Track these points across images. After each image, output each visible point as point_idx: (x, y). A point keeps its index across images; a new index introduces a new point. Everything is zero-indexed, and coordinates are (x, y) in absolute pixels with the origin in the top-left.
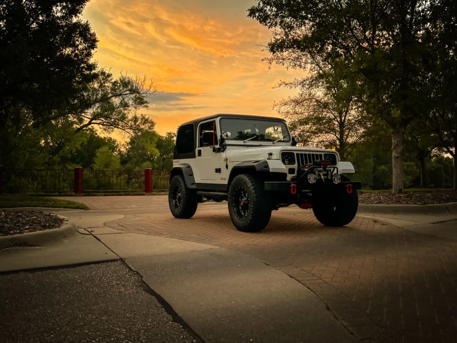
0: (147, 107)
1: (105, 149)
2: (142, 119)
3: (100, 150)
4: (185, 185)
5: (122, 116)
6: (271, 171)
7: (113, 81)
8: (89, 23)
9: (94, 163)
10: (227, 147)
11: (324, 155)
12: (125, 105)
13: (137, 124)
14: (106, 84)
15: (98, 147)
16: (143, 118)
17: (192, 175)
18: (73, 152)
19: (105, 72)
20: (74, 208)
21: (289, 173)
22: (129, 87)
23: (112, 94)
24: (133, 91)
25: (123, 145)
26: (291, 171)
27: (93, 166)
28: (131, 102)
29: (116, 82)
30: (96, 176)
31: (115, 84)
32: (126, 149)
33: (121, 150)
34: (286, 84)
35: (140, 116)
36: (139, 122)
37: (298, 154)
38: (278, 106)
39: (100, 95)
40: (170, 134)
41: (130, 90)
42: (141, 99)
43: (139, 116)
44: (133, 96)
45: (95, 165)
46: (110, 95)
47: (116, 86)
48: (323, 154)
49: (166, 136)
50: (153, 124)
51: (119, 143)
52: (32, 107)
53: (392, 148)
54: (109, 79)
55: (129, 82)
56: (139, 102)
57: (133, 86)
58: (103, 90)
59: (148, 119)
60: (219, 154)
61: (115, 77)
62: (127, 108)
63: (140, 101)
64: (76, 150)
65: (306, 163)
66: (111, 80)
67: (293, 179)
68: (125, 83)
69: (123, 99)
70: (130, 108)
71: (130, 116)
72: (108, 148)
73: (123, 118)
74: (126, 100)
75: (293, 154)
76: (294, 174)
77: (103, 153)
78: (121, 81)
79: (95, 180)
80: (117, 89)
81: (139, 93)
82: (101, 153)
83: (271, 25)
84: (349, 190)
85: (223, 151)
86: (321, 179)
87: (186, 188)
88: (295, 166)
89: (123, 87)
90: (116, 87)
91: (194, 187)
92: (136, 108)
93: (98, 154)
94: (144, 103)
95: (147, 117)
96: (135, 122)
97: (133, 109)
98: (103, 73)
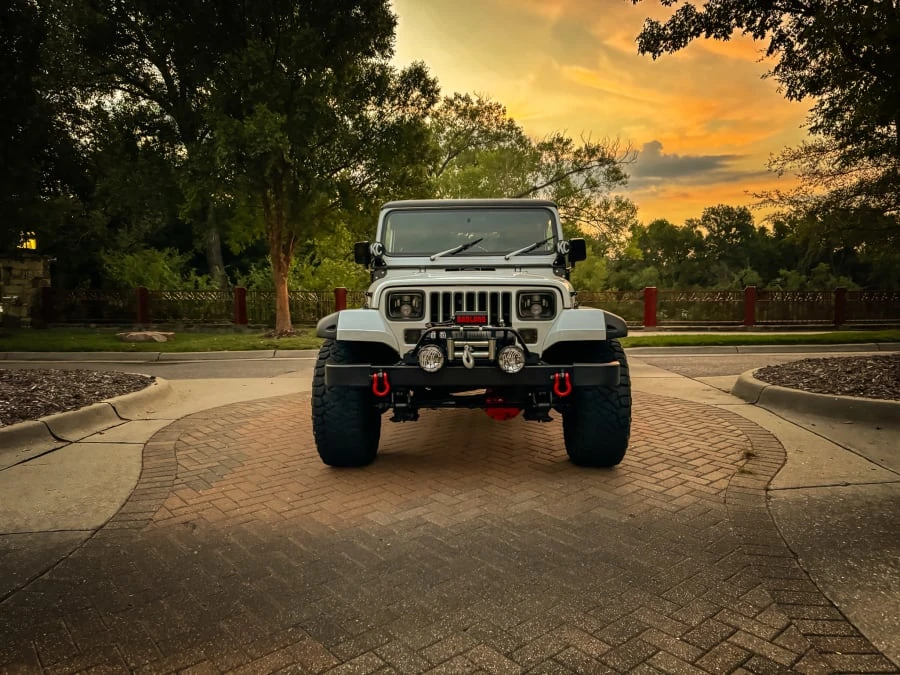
0: (625, 183)
2: (617, 204)
7: (575, 149)
11: (518, 294)
13: (609, 212)
14: (565, 156)
16: (619, 202)
19: (562, 138)
22: (599, 156)
24: (603, 161)
28: (601, 178)
29: (579, 151)
31: (577, 153)
35: (614, 199)
36: (611, 209)
39: (554, 173)
40: (691, 221)
41: (600, 160)
42: (616, 171)
43: (612, 199)
44: (603, 169)
47: (579, 156)
49: (684, 225)
50: (634, 210)
54: (569, 147)
55: (598, 149)
57: (603, 154)
58: (558, 166)
59: (626, 202)
61: (577, 144)
62: (595, 188)
63: (615, 176)
66: (571, 148)
68: (592, 152)
69: (590, 175)
70: (599, 189)
71: (598, 201)
73: (587, 204)
74: (593, 176)
78: (586, 149)
81: (615, 163)
88: (423, 324)
92: (609, 186)
94: (621, 178)
95: (624, 200)
96: (607, 208)
97: (605, 189)
98: (560, 140)
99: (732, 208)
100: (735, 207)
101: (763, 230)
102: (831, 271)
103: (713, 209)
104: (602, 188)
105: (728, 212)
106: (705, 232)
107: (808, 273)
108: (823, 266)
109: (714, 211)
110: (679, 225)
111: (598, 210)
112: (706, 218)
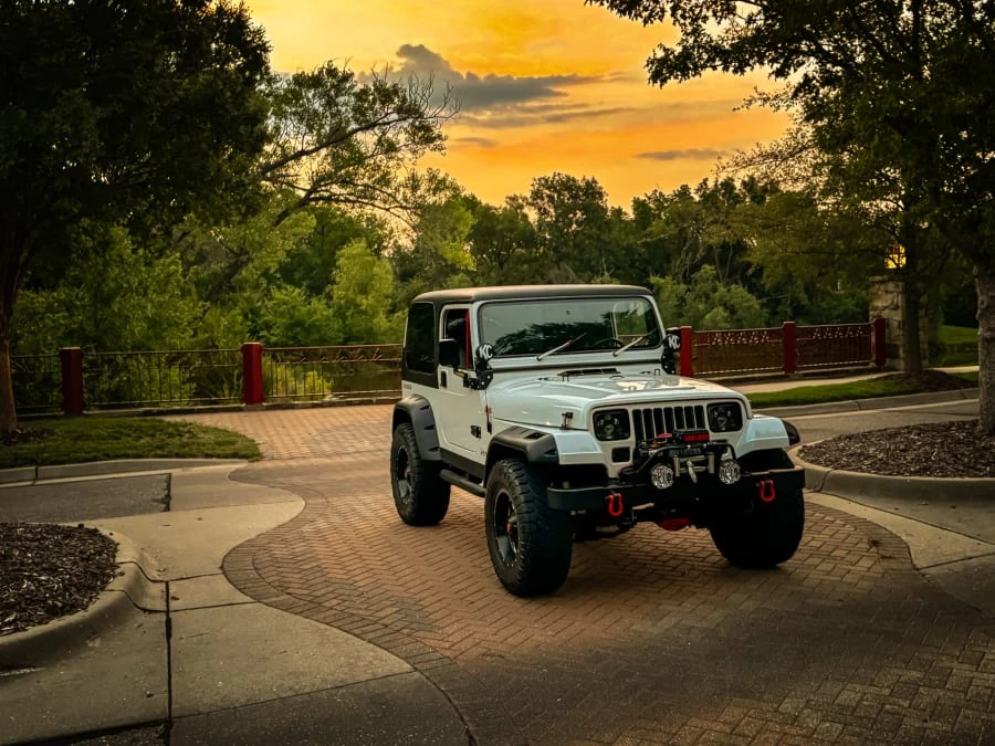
0: (441, 149)
1: (357, 247)
2: (430, 180)
3: (346, 250)
4: (417, 451)
5: (383, 177)
6: (562, 462)
7: (357, 89)
8: (245, 7)
9: (334, 282)
10: (495, 375)
11: (709, 406)
12: (390, 148)
13: (419, 193)
14: (341, 99)
15: (344, 241)
17: (432, 427)
18: (272, 271)
19: (335, 69)
20: (226, 457)
21: (615, 460)
22: (397, 102)
23: (356, 120)
24: (405, 112)
25: (404, 230)
26: (619, 455)
27: (332, 290)
28: (402, 137)
29: (364, 92)
30: (340, 313)
31: (361, 96)
32: (413, 241)
33: (400, 242)
34: (765, 100)
35: (426, 173)
36: (423, 189)
37: (636, 413)
38: (730, 169)
39: (328, 128)
40: (514, 199)
41: (399, 110)
42: (428, 129)
43: (422, 172)
44: (406, 124)
45: (335, 287)
46: (353, 126)
47: (366, 100)
48: (704, 404)
49: (504, 205)
51: (394, 227)
52: (125, 222)
53: (977, 316)
54: (348, 85)
55: (395, 91)
56: (423, 136)
57: (404, 99)
58: (333, 116)
59: (444, 180)
60: (475, 392)
62: (393, 154)
64: (277, 267)
65: (660, 431)
66: (352, 87)
67: (622, 475)
68: (387, 94)
69: (384, 134)
70: (400, 155)
71: (401, 176)
72: (363, 244)
73: (385, 180)
74: (390, 135)
75: (626, 412)
76: (628, 460)
77: (354, 257)
78: (376, 89)
79: (337, 324)
80: (366, 109)
81: (421, 115)
82: (348, 258)
83: (650, 16)
84: (768, 494)
85: (484, 388)
86: (687, 475)
87: (418, 458)
88: (630, 442)
89: (383, 103)
90: (366, 105)
91: (436, 456)
92: (414, 152)
93: (341, 262)
94: (434, 139)
95: (441, 176)
96: (415, 188)
97: (410, 155)
98: (332, 72)
99: (574, 180)
100: (579, 178)
101: (618, 212)
102: (717, 277)
103: (547, 181)
104: (404, 154)
105: (568, 185)
106: (532, 215)
107: (687, 280)
108: (708, 269)
109: (547, 184)
110: (497, 206)
111: (402, 189)
112: (537, 195)
